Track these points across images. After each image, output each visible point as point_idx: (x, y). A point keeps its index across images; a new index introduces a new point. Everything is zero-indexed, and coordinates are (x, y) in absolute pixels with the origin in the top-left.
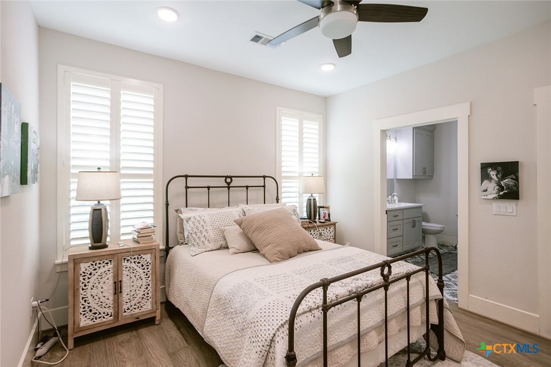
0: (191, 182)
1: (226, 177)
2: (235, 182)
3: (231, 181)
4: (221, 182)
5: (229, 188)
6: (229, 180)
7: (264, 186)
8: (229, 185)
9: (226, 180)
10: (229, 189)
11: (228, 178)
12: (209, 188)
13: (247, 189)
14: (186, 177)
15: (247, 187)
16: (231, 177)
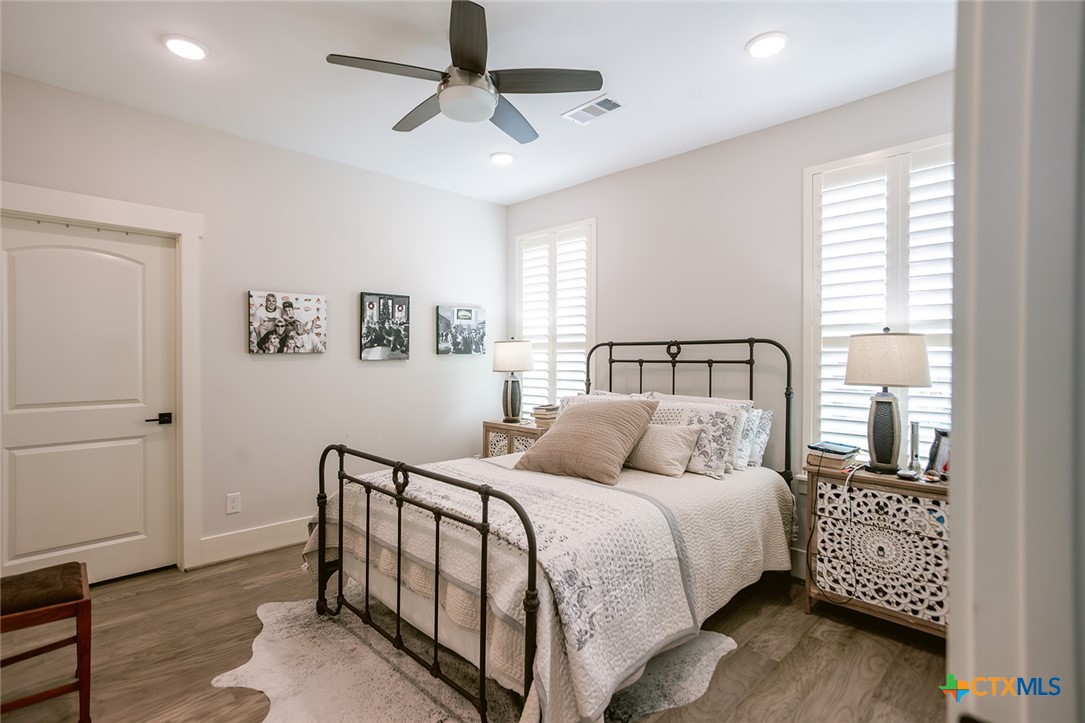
0: (618, 353)
1: (670, 344)
2: (687, 353)
3: (679, 352)
4: (661, 353)
5: (674, 363)
6: (674, 349)
7: (751, 362)
8: (674, 359)
9: (669, 348)
10: (674, 366)
11: (674, 347)
12: (641, 362)
13: (710, 366)
14: (611, 345)
15: (710, 363)
16: (677, 344)
